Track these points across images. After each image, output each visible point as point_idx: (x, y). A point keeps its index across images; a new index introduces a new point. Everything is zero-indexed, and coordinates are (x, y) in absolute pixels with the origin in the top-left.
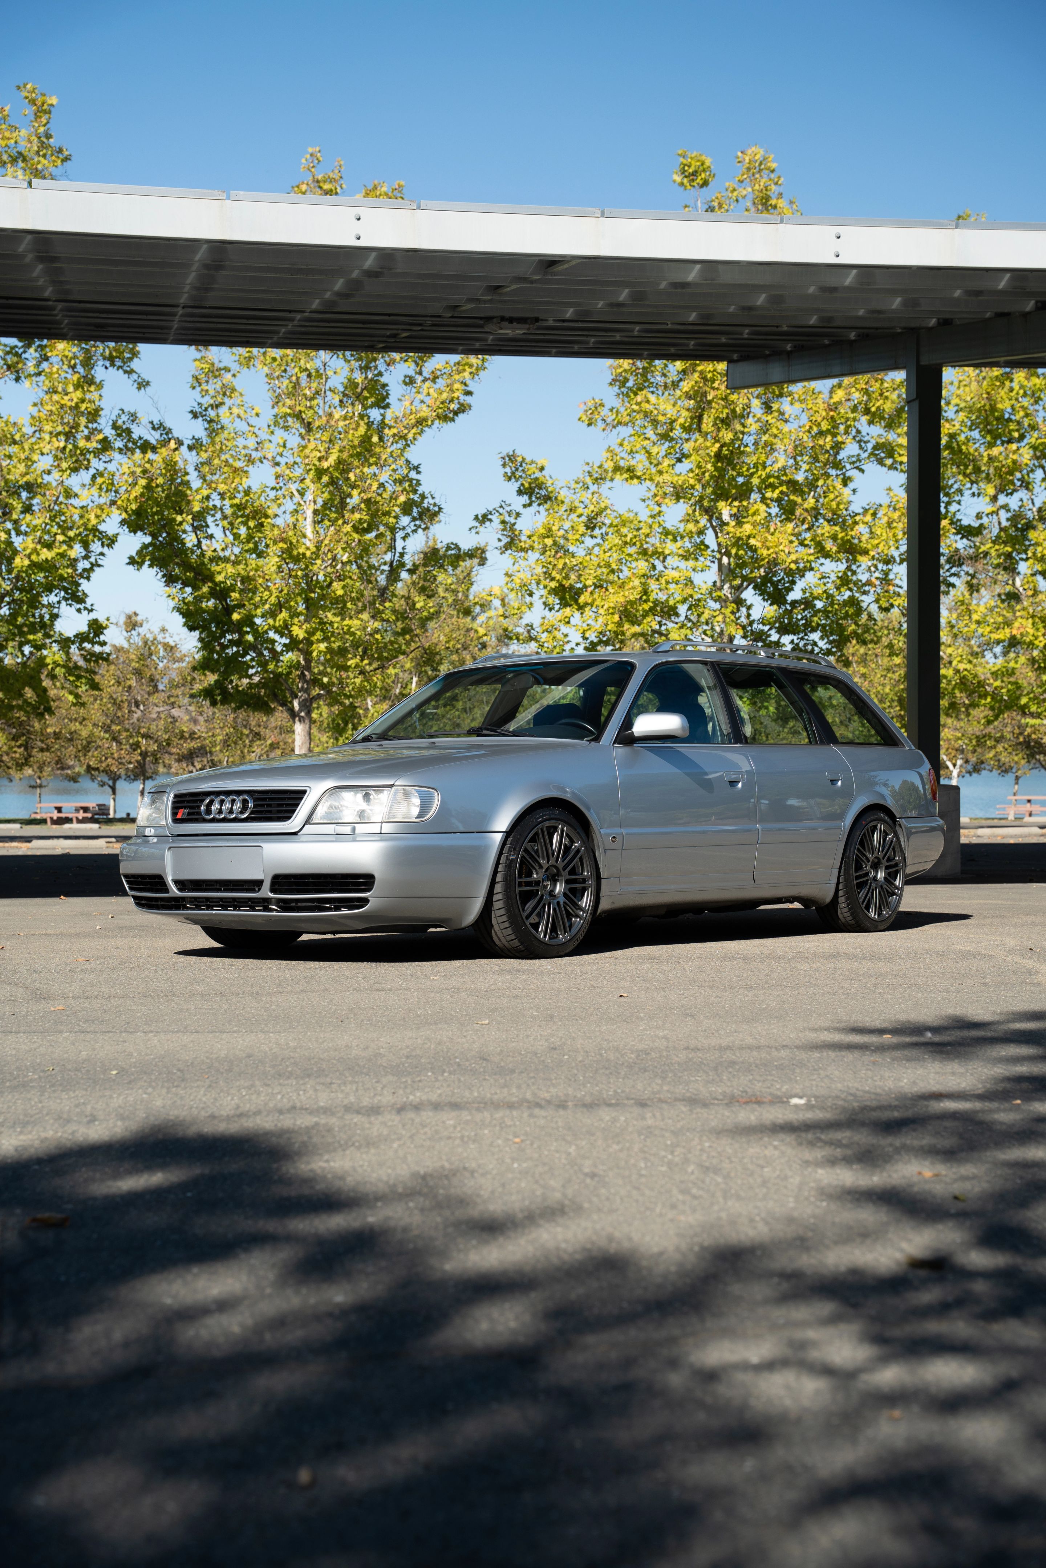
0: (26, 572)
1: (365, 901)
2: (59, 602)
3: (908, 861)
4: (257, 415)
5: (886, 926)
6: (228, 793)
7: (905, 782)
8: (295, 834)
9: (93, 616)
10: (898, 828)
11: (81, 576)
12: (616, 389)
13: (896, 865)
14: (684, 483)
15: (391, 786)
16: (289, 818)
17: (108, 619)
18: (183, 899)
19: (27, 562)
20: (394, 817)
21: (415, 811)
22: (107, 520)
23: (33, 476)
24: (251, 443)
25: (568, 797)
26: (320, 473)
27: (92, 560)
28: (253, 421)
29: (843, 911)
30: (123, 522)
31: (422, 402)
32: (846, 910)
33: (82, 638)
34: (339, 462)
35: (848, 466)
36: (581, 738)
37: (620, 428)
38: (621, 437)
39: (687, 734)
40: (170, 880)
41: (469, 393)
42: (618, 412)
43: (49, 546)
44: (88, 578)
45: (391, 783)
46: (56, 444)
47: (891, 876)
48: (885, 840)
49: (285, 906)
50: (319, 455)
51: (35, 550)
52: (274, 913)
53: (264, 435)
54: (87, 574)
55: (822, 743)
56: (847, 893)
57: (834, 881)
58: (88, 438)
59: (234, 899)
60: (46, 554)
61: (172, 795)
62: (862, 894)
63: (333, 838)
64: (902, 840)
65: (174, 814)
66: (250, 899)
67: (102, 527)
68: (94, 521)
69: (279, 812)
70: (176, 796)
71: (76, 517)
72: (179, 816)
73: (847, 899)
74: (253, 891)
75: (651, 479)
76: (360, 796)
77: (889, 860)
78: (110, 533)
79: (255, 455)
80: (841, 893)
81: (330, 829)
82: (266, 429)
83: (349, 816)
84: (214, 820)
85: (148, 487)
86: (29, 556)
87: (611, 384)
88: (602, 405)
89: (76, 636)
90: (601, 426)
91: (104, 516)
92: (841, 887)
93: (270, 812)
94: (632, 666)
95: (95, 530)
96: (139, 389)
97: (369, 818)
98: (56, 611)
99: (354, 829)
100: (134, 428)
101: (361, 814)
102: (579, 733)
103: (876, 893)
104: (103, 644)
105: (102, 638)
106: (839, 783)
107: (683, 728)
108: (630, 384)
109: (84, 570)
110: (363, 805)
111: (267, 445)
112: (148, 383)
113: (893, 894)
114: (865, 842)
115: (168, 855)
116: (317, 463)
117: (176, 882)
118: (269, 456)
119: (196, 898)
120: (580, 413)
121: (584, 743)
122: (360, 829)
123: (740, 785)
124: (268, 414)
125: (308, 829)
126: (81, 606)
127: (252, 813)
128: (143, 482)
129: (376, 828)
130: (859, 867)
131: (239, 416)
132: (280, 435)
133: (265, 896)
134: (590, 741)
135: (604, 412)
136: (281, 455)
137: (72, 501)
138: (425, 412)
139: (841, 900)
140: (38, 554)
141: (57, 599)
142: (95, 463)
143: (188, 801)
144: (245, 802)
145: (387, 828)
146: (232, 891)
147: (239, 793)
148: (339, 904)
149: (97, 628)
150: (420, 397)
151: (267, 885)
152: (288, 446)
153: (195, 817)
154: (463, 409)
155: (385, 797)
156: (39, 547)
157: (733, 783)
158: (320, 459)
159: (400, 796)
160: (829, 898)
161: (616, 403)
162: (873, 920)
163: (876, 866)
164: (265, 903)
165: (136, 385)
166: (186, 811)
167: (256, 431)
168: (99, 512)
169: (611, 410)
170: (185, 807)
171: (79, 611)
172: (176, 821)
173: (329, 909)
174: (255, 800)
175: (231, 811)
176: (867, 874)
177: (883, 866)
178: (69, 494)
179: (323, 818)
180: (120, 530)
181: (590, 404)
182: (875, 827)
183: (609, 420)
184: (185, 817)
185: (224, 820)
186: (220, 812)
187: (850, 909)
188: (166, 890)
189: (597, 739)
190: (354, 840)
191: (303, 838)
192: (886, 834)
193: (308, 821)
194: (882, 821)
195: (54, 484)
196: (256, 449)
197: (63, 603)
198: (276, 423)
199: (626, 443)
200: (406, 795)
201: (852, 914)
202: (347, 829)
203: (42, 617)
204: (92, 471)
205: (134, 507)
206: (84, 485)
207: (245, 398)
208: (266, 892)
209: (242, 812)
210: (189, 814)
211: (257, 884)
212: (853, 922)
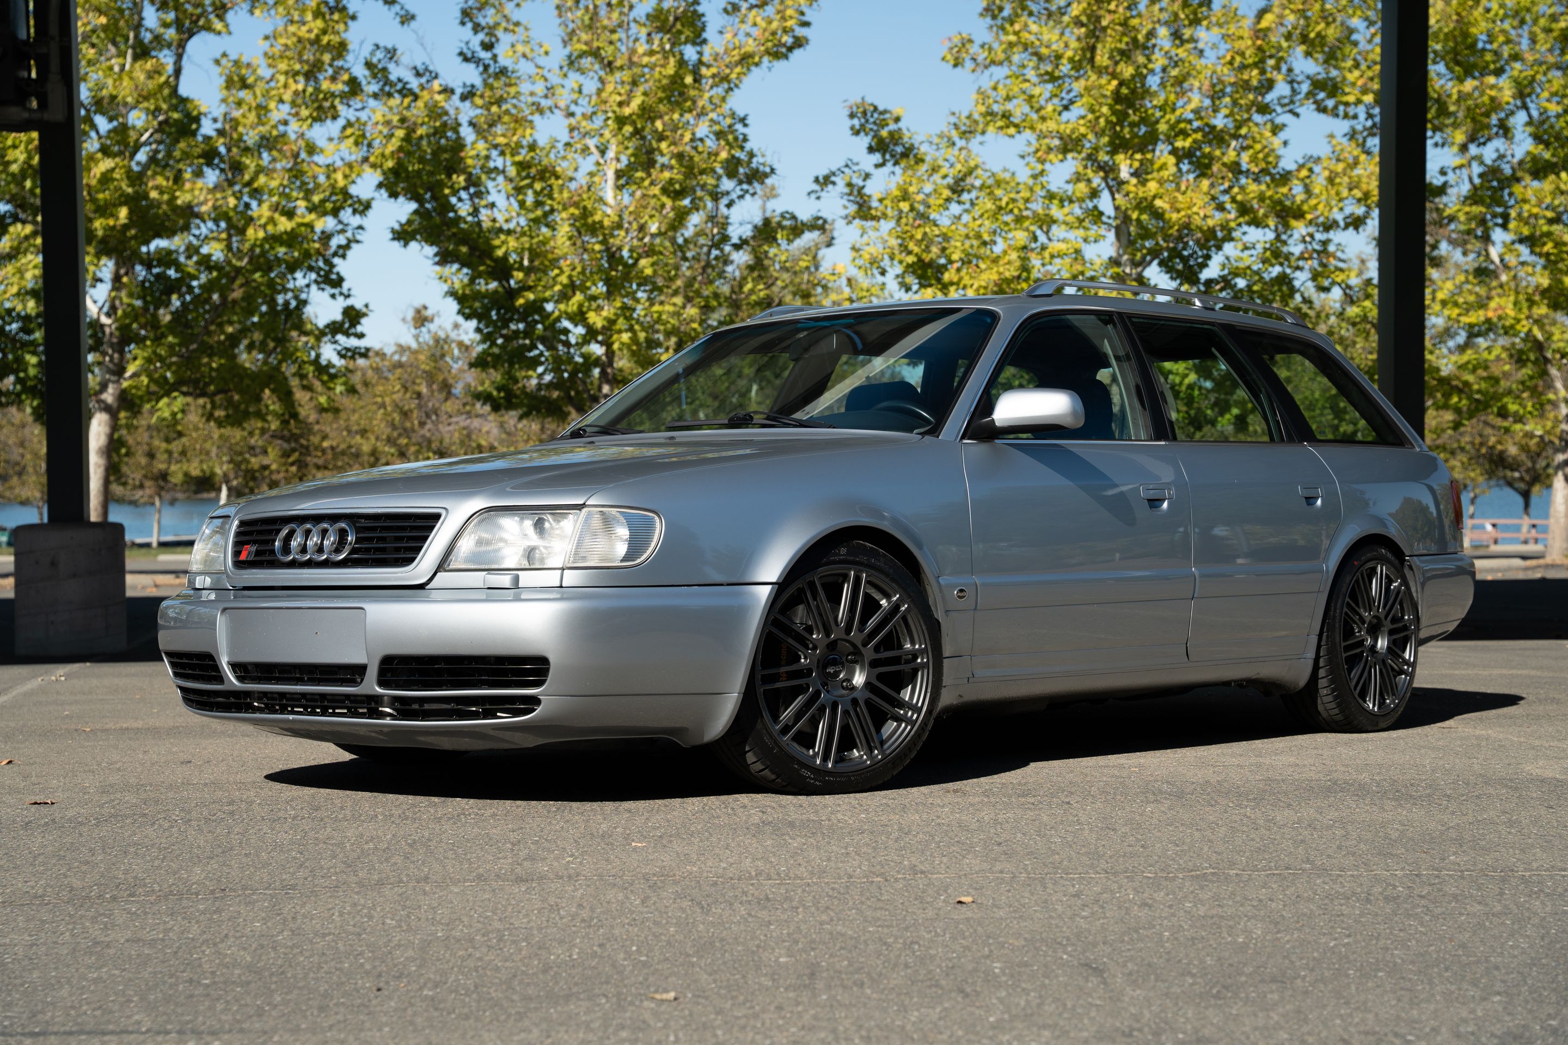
0: (261, 246)
1: (534, 701)
2: (308, 286)
3: (1424, 622)
4: (547, 53)
5: (1389, 722)
6: (317, 519)
7: (1408, 501)
8: (421, 587)
9: (349, 302)
10: (1406, 571)
11: (335, 254)
12: (989, 20)
13: (1406, 628)
14: (1073, 131)
15: (580, 507)
16: (410, 561)
17: (366, 306)
18: (247, 694)
19: (261, 234)
20: (584, 558)
21: (621, 549)
22: (359, 181)
23: (268, 127)
24: (540, 88)
25: (885, 526)
26: (621, 121)
27: (349, 234)
28: (542, 61)
29: (1326, 701)
30: (380, 186)
31: (748, 35)
32: (1330, 698)
33: (334, 328)
34: (643, 108)
35: (1279, 109)
36: (910, 430)
37: (993, 69)
38: (995, 79)
39: (1081, 423)
40: (224, 661)
41: (806, 24)
42: (990, 49)
43: (290, 214)
44: (344, 256)
45: (581, 502)
46: (293, 87)
47: (1397, 646)
48: (1388, 588)
49: (405, 709)
50: (618, 99)
51: (271, 220)
52: (388, 721)
53: (555, 79)
54: (343, 251)
55: (1291, 440)
56: (1330, 672)
57: (1311, 654)
58: (333, 79)
59: (323, 696)
60: (284, 224)
61: (236, 523)
62: (1355, 673)
63: (482, 595)
64: (1413, 590)
65: (237, 553)
66: (347, 696)
67: (353, 190)
68: (341, 183)
69: (397, 550)
70: (242, 523)
71: (322, 179)
72: (243, 557)
73: (1332, 681)
74: (352, 682)
75: (1032, 128)
76: (528, 524)
77: (1394, 620)
78: (364, 196)
79: (545, 103)
80: (1322, 673)
81: (477, 579)
82: (557, 71)
83: (512, 558)
84: (293, 564)
85: (407, 139)
86: (264, 227)
87: (981, 15)
88: (970, 41)
89: (327, 326)
90: (969, 65)
91: (354, 176)
92: (1322, 663)
93: (383, 550)
94: (994, 317)
95: (345, 193)
96: (403, 23)
97: (542, 560)
98: (303, 296)
99: (516, 580)
100: (391, 67)
101: (530, 553)
102: (908, 422)
103: (1376, 672)
104: (361, 336)
105: (359, 329)
106: (1319, 502)
107: (1074, 413)
108: (1006, 13)
109: (340, 247)
110: (533, 539)
111: (559, 91)
112: (413, 17)
113: (1402, 672)
114: (1358, 594)
115: (221, 622)
116: (617, 109)
117: (235, 666)
118: (562, 104)
119: (265, 694)
120: (944, 51)
121: (913, 436)
122: (526, 579)
123: (1165, 505)
124: (559, 54)
125: (443, 579)
126: (336, 291)
127: (353, 551)
128: (400, 133)
129: (552, 578)
130: (1349, 633)
131: (524, 56)
132: (574, 79)
133: (370, 692)
134: (923, 434)
135: (974, 49)
136: (576, 103)
137: (316, 158)
138: (750, 46)
139: (1323, 683)
140: (275, 225)
141: (306, 281)
142: (341, 108)
143: (260, 532)
144: (343, 533)
145: (571, 578)
146: (319, 682)
147: (334, 518)
148: (491, 707)
149: (353, 316)
150: (746, 28)
151: (372, 673)
152: (585, 91)
153: (266, 560)
154: (799, 43)
155: (569, 525)
156: (277, 216)
157: (1154, 503)
158: (620, 104)
159: (596, 522)
160: (1302, 679)
161: (988, 37)
162: (1371, 713)
163: (1374, 631)
164: (372, 705)
165: (398, 19)
166: (254, 548)
167: (545, 73)
168: (347, 171)
169: (982, 46)
170: (255, 542)
171: (333, 296)
172: (239, 564)
173: (475, 716)
174: (358, 530)
175: (320, 550)
176: (1361, 643)
177: (1386, 629)
178: (312, 149)
179: (467, 560)
180: (376, 195)
181: (956, 40)
182: (1373, 572)
183: (980, 59)
184: (251, 558)
185: (310, 564)
186: (304, 550)
187: (1336, 698)
188: (220, 679)
189: (935, 430)
190: (517, 599)
191: (435, 595)
192: (1390, 581)
193: (442, 566)
194: (1383, 560)
195: (293, 137)
196: (546, 97)
197: (314, 287)
198: (571, 63)
199: (1000, 86)
200: (608, 523)
201: (1339, 705)
202: (505, 580)
203: (287, 303)
204: (341, 122)
205: (390, 164)
206: (331, 139)
207: (531, 33)
208: (371, 686)
209: (338, 551)
210: (258, 553)
211: (355, 672)
212: (1340, 717)
